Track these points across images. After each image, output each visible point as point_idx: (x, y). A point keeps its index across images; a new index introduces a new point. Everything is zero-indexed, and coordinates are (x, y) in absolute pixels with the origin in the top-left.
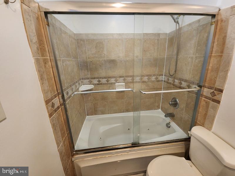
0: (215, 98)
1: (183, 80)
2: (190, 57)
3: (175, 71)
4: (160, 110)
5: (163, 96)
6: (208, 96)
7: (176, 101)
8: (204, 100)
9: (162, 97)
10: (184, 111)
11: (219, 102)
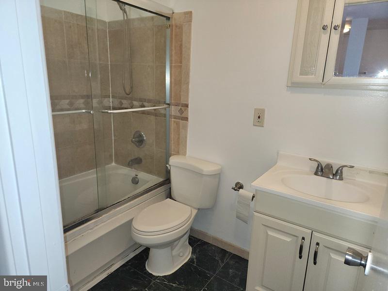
0: (183, 115)
1: (145, 100)
2: (149, 66)
3: (132, 88)
4: (113, 164)
5: (115, 136)
6: (177, 115)
7: (141, 136)
8: (174, 122)
9: (113, 138)
10: (154, 146)
11: (186, 119)
